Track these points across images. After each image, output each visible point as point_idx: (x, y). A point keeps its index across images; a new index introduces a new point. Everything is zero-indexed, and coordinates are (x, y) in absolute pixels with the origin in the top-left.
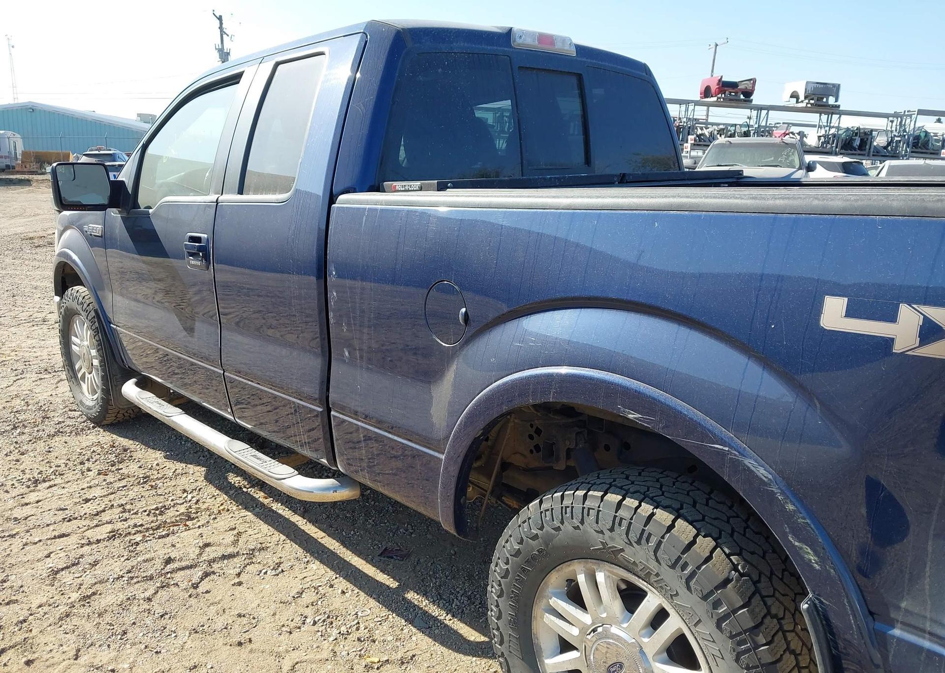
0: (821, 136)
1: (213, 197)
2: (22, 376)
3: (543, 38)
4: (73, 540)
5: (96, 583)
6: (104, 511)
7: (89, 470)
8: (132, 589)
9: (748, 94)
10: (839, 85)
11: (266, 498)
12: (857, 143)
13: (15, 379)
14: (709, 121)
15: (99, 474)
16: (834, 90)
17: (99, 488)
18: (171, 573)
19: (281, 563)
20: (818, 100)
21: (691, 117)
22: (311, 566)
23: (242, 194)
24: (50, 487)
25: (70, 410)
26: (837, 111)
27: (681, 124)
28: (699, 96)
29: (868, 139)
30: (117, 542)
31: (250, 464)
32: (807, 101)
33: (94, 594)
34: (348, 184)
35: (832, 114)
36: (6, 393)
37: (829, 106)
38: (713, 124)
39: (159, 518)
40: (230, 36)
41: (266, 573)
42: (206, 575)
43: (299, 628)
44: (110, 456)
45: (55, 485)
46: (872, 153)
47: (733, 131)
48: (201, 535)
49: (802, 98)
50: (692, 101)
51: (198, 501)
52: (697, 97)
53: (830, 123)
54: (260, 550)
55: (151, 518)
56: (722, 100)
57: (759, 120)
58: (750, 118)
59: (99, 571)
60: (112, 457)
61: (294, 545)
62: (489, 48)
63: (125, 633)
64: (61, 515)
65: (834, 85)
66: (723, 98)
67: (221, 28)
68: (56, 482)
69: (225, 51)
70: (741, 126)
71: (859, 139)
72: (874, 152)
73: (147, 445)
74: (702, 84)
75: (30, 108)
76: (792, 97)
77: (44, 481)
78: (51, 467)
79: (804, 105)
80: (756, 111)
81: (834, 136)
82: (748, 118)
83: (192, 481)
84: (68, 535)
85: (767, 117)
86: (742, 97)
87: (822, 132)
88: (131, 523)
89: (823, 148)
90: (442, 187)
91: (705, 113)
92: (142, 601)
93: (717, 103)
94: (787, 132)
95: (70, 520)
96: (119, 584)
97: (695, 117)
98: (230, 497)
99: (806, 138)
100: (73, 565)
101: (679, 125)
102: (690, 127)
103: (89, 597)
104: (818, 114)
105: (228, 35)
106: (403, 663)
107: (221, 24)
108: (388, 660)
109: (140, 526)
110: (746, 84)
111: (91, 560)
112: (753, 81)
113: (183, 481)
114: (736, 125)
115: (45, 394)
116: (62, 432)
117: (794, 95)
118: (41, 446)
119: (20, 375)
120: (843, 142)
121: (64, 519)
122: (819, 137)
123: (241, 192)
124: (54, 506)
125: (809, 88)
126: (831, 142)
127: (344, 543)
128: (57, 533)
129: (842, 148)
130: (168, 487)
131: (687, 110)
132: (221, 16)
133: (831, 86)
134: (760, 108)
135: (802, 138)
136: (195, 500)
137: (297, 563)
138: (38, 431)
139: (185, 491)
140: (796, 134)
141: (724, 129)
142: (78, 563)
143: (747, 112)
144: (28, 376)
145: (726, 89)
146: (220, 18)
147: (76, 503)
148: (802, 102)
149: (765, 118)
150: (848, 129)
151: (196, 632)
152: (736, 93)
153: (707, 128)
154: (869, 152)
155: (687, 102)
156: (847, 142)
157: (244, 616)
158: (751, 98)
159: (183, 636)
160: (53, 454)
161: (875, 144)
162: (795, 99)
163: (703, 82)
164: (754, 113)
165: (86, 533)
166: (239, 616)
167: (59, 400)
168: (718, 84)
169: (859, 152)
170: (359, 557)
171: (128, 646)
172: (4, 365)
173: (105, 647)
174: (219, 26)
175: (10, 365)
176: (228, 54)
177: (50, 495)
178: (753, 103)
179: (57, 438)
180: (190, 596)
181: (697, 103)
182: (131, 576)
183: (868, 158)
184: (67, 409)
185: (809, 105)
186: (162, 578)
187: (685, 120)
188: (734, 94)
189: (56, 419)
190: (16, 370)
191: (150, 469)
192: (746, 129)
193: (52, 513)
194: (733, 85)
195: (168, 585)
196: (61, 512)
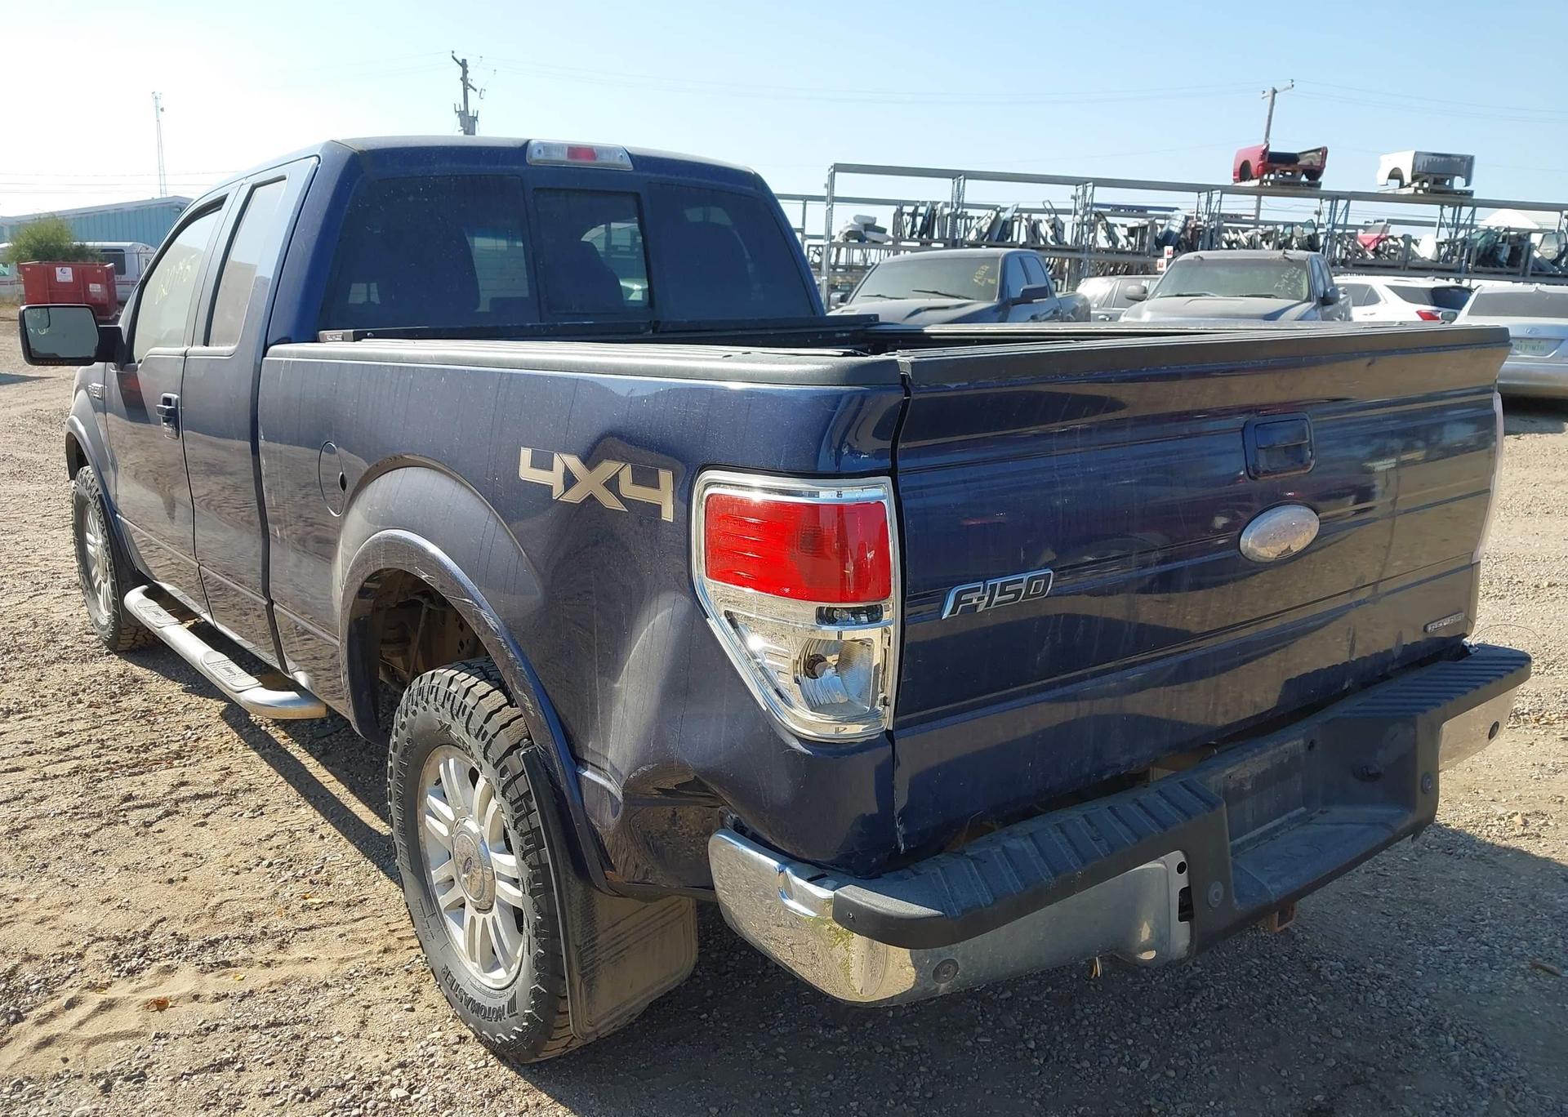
0: (1442, 243)
1: (183, 349)
2: (42, 592)
3: (575, 151)
4: (28, 773)
5: (33, 818)
6: (78, 746)
7: (80, 702)
8: (73, 825)
9: (1314, 173)
10: (1472, 158)
11: (285, 738)
12: (1505, 253)
13: (31, 594)
14: (1261, 218)
15: (90, 706)
16: (1464, 165)
17: (82, 721)
18: (126, 810)
19: (264, 806)
20: (1434, 183)
21: (1216, 211)
22: (303, 811)
23: (207, 345)
24: (24, 718)
25: (87, 634)
26: (1469, 201)
27: (1199, 223)
28: (1232, 177)
29: (1523, 246)
30: (75, 779)
31: (218, 676)
32: (1417, 184)
33: (26, 827)
34: (283, 335)
35: (1461, 205)
36: (14, 612)
37: (1455, 192)
38: (1266, 223)
39: (142, 755)
40: (479, 91)
41: (242, 815)
42: (168, 814)
43: (250, 869)
44: (113, 687)
45: (30, 717)
46: (1529, 271)
47: (1289, 236)
48: (183, 774)
49: (1407, 179)
50: (1217, 187)
51: (199, 738)
52: (1228, 180)
53: (1459, 219)
54: (245, 791)
55: (131, 755)
56: (1269, 184)
57: (1334, 217)
58: (1318, 213)
59: (43, 807)
60: (115, 688)
61: (291, 788)
62: (488, 167)
63: (45, 866)
64: (24, 748)
65: (1463, 158)
66: (1272, 182)
67: (464, 79)
68: (34, 713)
69: (471, 114)
70: (1303, 225)
71: (1509, 247)
72: (1533, 269)
73: (168, 676)
74: (1237, 159)
75: (177, 207)
76: (1391, 177)
77: (19, 712)
78: (33, 697)
79: (1411, 191)
80: (1329, 202)
81: (1464, 242)
82: (1316, 213)
83: (203, 717)
84: (22, 770)
85: (1348, 211)
86: (1304, 179)
87: (1444, 235)
88: (104, 759)
89: (1447, 262)
90: (357, 337)
91: (1254, 205)
92: (77, 837)
93: (1260, 189)
94: (1383, 236)
95: (32, 754)
96: (59, 819)
97: (1222, 212)
98: (242, 736)
99: (1417, 245)
100: (15, 799)
101: (1196, 226)
102: (1213, 230)
103: (19, 830)
104: (1439, 207)
105: (475, 90)
106: (349, 906)
107: (465, 72)
108: (332, 902)
109: (114, 763)
110: (1312, 157)
111: (37, 795)
112: (1323, 152)
113: (192, 718)
114: (1292, 225)
115: (65, 614)
116: (65, 659)
117: (1395, 175)
118: (33, 673)
119: (39, 589)
120: (1481, 253)
121: (25, 752)
122: (1439, 245)
123: (206, 343)
124: (21, 738)
125: (1420, 163)
126: (1458, 252)
127: (352, 790)
128: (9, 767)
129: (1478, 263)
130: (169, 722)
131: (1209, 201)
132: (464, 61)
133: (1459, 160)
134: (1334, 197)
135: (1408, 245)
136: (195, 737)
137: (284, 807)
138: (35, 656)
139: (188, 727)
140: (1399, 240)
141: (1271, 232)
142: (22, 797)
143: (1315, 203)
144: (51, 591)
145: (1275, 165)
146: (463, 64)
147: (46, 736)
148: (1409, 186)
149: (1344, 214)
150: (1488, 231)
151: (127, 869)
152: (1294, 172)
153: (1244, 230)
154: (1525, 269)
155: (1209, 189)
156: (1488, 252)
157: (191, 856)
158: (1320, 180)
159: (111, 872)
160: (43, 683)
161: (1536, 254)
162: (1398, 181)
163: (1239, 154)
164: (1327, 204)
165: (45, 769)
166: (186, 855)
167: (79, 622)
168: (1262, 158)
169: (1507, 269)
170: (364, 803)
171: (44, 879)
172: (25, 577)
173: (18, 879)
174: (461, 75)
175: (32, 578)
176: (475, 119)
177: (19, 727)
178: (1323, 188)
179: (56, 666)
180: (137, 835)
181: (1225, 190)
182: (75, 812)
183: (1523, 279)
184: (83, 632)
185: (1420, 192)
186: (112, 816)
187: (1206, 217)
188: (1289, 174)
189: (63, 644)
190: (38, 584)
191: (157, 702)
192: (1309, 231)
193: (14, 746)
194: (1289, 159)
195: (116, 823)
196: (24, 746)
